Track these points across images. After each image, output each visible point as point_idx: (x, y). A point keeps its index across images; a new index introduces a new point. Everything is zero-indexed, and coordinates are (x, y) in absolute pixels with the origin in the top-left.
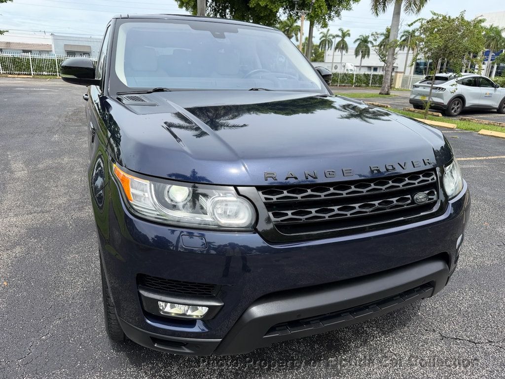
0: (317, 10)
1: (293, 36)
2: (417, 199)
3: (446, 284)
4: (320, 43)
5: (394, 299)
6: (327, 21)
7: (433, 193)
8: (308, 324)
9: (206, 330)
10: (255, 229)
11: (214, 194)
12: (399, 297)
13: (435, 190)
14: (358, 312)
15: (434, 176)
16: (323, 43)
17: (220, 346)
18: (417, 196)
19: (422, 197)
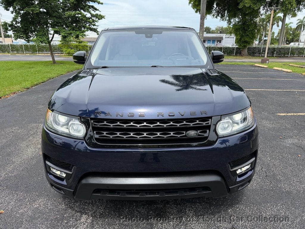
0: (287, 5)
2: (188, 134)
3: (228, 193)
4: (297, 27)
5: (179, 192)
6: (296, 12)
7: (205, 132)
8: (119, 193)
9: (66, 184)
10: (85, 139)
11: (73, 120)
12: (183, 192)
13: (208, 131)
14: (150, 194)
15: (210, 122)
16: (299, 27)
17: (74, 193)
18: (189, 132)
19: (192, 133)
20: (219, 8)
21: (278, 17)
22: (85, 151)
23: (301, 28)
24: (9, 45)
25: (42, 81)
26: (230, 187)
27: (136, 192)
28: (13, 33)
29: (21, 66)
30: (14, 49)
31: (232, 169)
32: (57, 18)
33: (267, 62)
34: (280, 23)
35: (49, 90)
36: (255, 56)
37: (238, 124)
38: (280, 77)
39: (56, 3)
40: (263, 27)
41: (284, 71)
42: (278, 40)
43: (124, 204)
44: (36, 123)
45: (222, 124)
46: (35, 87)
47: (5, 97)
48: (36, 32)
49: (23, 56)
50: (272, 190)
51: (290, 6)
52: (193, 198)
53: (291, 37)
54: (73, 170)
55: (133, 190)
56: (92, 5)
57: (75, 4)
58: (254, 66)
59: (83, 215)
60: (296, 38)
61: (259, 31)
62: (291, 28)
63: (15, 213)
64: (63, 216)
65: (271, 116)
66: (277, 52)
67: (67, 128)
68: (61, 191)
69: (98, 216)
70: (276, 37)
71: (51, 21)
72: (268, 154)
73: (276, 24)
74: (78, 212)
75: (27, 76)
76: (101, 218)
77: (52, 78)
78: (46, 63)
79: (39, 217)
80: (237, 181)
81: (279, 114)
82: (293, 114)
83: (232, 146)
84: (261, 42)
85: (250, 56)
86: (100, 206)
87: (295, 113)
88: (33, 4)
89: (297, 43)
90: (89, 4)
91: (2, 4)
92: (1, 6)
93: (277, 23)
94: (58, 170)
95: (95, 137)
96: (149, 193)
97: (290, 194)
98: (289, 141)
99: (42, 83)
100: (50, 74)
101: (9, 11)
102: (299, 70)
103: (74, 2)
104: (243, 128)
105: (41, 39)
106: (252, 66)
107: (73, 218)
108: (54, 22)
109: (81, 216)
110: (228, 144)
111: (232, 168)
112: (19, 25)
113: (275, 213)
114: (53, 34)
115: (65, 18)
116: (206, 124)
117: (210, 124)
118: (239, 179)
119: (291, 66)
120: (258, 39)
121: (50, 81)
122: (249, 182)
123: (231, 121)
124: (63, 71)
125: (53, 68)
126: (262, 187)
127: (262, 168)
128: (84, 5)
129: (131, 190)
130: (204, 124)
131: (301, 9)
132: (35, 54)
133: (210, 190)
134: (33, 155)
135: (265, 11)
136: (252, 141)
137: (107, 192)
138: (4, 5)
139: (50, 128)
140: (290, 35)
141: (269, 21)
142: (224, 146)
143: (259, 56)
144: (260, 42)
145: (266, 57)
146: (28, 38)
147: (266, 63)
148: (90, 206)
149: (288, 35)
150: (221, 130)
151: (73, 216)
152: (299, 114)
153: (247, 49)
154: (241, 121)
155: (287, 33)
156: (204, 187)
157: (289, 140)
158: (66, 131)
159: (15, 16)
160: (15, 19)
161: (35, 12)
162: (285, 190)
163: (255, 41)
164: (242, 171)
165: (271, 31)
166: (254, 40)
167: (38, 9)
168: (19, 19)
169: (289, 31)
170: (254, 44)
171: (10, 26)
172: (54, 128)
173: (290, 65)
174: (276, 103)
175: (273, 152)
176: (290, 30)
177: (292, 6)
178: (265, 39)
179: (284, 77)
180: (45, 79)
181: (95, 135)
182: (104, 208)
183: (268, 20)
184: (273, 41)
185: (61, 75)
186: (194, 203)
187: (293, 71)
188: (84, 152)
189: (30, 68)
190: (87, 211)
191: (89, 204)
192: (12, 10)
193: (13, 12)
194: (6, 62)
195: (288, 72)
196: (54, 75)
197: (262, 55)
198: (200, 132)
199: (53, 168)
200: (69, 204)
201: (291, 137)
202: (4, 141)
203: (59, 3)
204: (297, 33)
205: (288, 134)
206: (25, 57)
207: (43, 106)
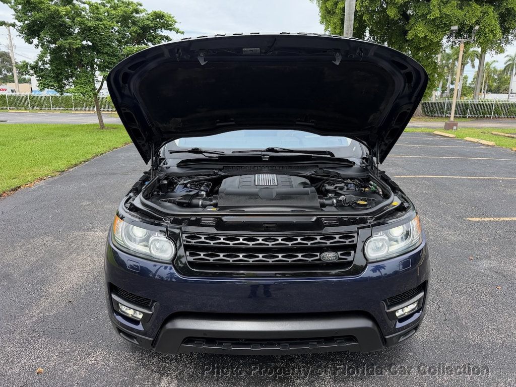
0: (487, 35)
1: (468, 63)
2: (323, 257)
3: (384, 345)
4: (505, 69)
5: (310, 343)
6: (504, 45)
7: (349, 254)
8: (220, 344)
9: (143, 330)
10: (173, 263)
11: (155, 235)
12: (316, 343)
13: (352, 252)
14: (267, 345)
15: (355, 239)
16: (509, 68)
17: (153, 344)
18: (324, 254)
19: (330, 256)
20: (374, 39)
21: (473, 51)
22: (169, 280)
23: (512, 70)
24: (27, 96)
25: (84, 160)
26: (387, 337)
27: (247, 342)
28: (37, 80)
29: (48, 133)
30: (35, 103)
31: (388, 309)
32: (109, 55)
33: (455, 128)
34: (477, 61)
35: (96, 175)
36: (435, 116)
37: (397, 241)
38: (475, 154)
39: (108, 32)
40: (448, 67)
41: (482, 144)
42: (473, 89)
43: (225, 361)
44: (80, 230)
45: (373, 242)
46: (74, 168)
47: (27, 186)
48: (74, 78)
49: (50, 115)
50: (453, 343)
51: (492, 36)
52: (331, 354)
53: (495, 84)
54: (153, 308)
55: (242, 340)
56: (166, 35)
57: (139, 34)
58: (431, 135)
59: (164, 377)
60: (505, 87)
61: (441, 75)
62: (495, 70)
63: (61, 372)
64: (134, 379)
65: (456, 222)
66: (471, 111)
67: (147, 246)
68: (133, 340)
69: (186, 378)
70: (470, 84)
71: (99, 60)
72: (449, 286)
73: (469, 64)
74: (155, 372)
75: (60, 150)
76: (191, 381)
77: (101, 155)
78: (88, 128)
79: (97, 380)
80: (396, 327)
81: (469, 219)
82: (492, 219)
83: (390, 275)
84: (446, 92)
85: (427, 117)
86: (188, 363)
87: (497, 216)
88: (71, 34)
89: (506, 96)
90: (161, 34)
91: (22, 33)
92: (20, 36)
93: (472, 61)
94: (130, 308)
95: (188, 260)
96: (265, 345)
97: (480, 349)
98: (484, 264)
99: (85, 162)
100: (97, 148)
101: (32, 45)
102: (507, 142)
103: (137, 31)
104: (404, 248)
105: (82, 90)
106: (429, 134)
107: (148, 382)
108: (104, 62)
109: (160, 379)
110: (383, 271)
111: (389, 307)
112: (47, 66)
113: (456, 377)
114: (102, 80)
115: (122, 55)
116: (349, 242)
117: (355, 243)
118: (399, 325)
119: (495, 134)
120: (440, 89)
121: (97, 160)
122: (416, 328)
123: (386, 238)
124: (117, 142)
125: (102, 137)
126: (439, 338)
127: (440, 307)
128: (153, 36)
129: (238, 340)
130: (347, 242)
131: (510, 40)
132: (70, 111)
133: (356, 341)
134: (81, 283)
135: (450, 43)
136: (419, 266)
137: (204, 341)
138: (24, 35)
139: (120, 245)
140: (495, 80)
141: (457, 59)
142: (377, 274)
143: (442, 117)
144: (443, 92)
145: (452, 119)
146: (61, 88)
147: (453, 129)
148: (174, 363)
149: (490, 81)
150: (372, 252)
151: (148, 378)
152: (502, 219)
153: (421, 106)
154: (402, 238)
155: (489, 76)
156: (348, 336)
157: (485, 262)
158: (145, 250)
159: (42, 53)
160: (41, 58)
161: (74, 47)
162: (474, 342)
163: (434, 92)
164: (404, 312)
165: (461, 74)
166: (432, 90)
167: (78, 41)
168: (48, 58)
169: (492, 74)
170: (433, 97)
171: (33, 68)
172: (126, 246)
173: (493, 132)
174: (467, 199)
175: (457, 281)
176: (494, 74)
177: (495, 36)
178: (451, 87)
179: (481, 155)
180: (89, 156)
181: (188, 257)
182: (195, 367)
183: (456, 57)
184: (466, 91)
185: (115, 148)
186: (333, 360)
187: (498, 143)
188: (167, 281)
189: (63, 136)
190: (169, 370)
191: (171, 360)
192: (37, 43)
193: (39, 46)
194: (24, 126)
195: (489, 145)
196: (102, 149)
197: (447, 115)
198: (341, 254)
199: (123, 305)
200: (141, 359)
201: (488, 258)
202: (33, 259)
203: (113, 31)
204: (506, 77)
205: (483, 252)
206: (52, 117)
207: (88, 203)
